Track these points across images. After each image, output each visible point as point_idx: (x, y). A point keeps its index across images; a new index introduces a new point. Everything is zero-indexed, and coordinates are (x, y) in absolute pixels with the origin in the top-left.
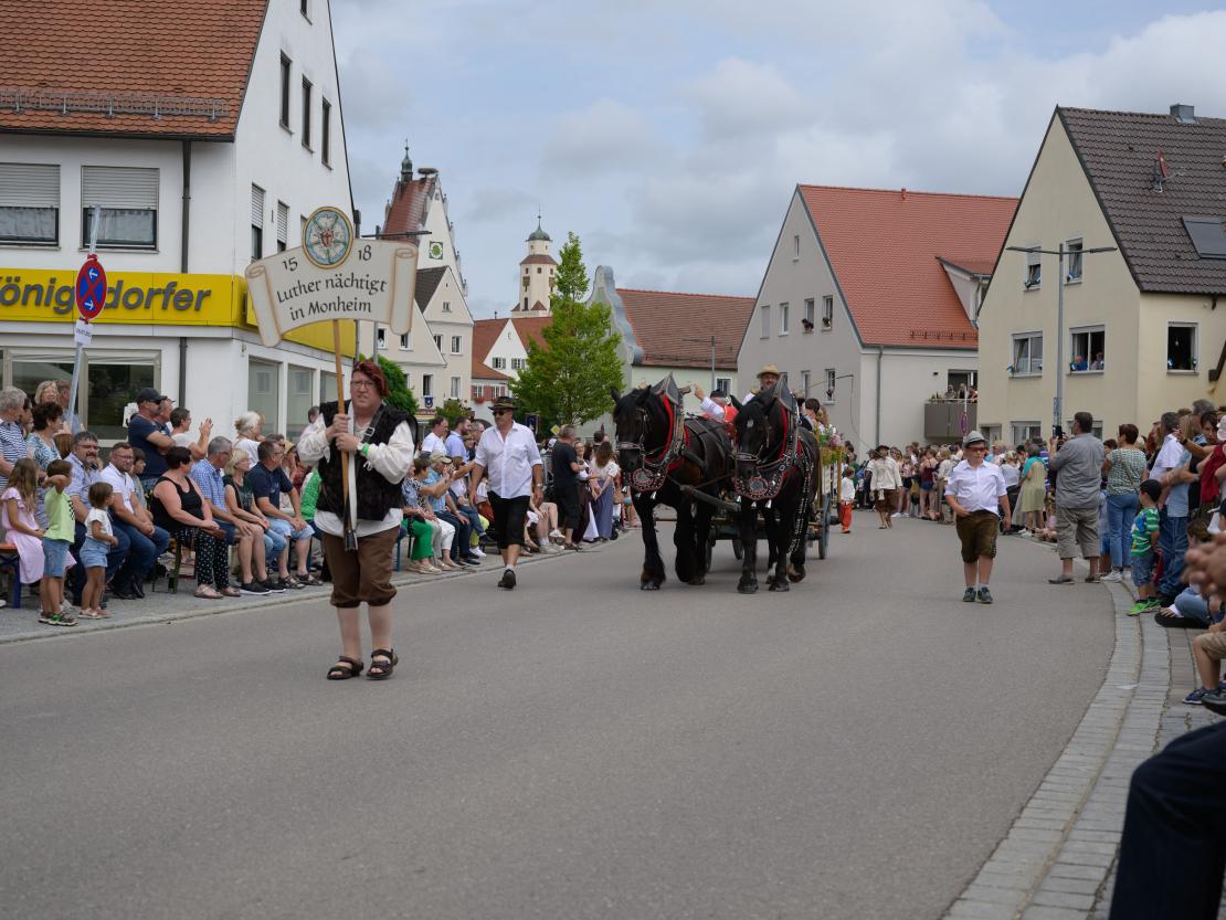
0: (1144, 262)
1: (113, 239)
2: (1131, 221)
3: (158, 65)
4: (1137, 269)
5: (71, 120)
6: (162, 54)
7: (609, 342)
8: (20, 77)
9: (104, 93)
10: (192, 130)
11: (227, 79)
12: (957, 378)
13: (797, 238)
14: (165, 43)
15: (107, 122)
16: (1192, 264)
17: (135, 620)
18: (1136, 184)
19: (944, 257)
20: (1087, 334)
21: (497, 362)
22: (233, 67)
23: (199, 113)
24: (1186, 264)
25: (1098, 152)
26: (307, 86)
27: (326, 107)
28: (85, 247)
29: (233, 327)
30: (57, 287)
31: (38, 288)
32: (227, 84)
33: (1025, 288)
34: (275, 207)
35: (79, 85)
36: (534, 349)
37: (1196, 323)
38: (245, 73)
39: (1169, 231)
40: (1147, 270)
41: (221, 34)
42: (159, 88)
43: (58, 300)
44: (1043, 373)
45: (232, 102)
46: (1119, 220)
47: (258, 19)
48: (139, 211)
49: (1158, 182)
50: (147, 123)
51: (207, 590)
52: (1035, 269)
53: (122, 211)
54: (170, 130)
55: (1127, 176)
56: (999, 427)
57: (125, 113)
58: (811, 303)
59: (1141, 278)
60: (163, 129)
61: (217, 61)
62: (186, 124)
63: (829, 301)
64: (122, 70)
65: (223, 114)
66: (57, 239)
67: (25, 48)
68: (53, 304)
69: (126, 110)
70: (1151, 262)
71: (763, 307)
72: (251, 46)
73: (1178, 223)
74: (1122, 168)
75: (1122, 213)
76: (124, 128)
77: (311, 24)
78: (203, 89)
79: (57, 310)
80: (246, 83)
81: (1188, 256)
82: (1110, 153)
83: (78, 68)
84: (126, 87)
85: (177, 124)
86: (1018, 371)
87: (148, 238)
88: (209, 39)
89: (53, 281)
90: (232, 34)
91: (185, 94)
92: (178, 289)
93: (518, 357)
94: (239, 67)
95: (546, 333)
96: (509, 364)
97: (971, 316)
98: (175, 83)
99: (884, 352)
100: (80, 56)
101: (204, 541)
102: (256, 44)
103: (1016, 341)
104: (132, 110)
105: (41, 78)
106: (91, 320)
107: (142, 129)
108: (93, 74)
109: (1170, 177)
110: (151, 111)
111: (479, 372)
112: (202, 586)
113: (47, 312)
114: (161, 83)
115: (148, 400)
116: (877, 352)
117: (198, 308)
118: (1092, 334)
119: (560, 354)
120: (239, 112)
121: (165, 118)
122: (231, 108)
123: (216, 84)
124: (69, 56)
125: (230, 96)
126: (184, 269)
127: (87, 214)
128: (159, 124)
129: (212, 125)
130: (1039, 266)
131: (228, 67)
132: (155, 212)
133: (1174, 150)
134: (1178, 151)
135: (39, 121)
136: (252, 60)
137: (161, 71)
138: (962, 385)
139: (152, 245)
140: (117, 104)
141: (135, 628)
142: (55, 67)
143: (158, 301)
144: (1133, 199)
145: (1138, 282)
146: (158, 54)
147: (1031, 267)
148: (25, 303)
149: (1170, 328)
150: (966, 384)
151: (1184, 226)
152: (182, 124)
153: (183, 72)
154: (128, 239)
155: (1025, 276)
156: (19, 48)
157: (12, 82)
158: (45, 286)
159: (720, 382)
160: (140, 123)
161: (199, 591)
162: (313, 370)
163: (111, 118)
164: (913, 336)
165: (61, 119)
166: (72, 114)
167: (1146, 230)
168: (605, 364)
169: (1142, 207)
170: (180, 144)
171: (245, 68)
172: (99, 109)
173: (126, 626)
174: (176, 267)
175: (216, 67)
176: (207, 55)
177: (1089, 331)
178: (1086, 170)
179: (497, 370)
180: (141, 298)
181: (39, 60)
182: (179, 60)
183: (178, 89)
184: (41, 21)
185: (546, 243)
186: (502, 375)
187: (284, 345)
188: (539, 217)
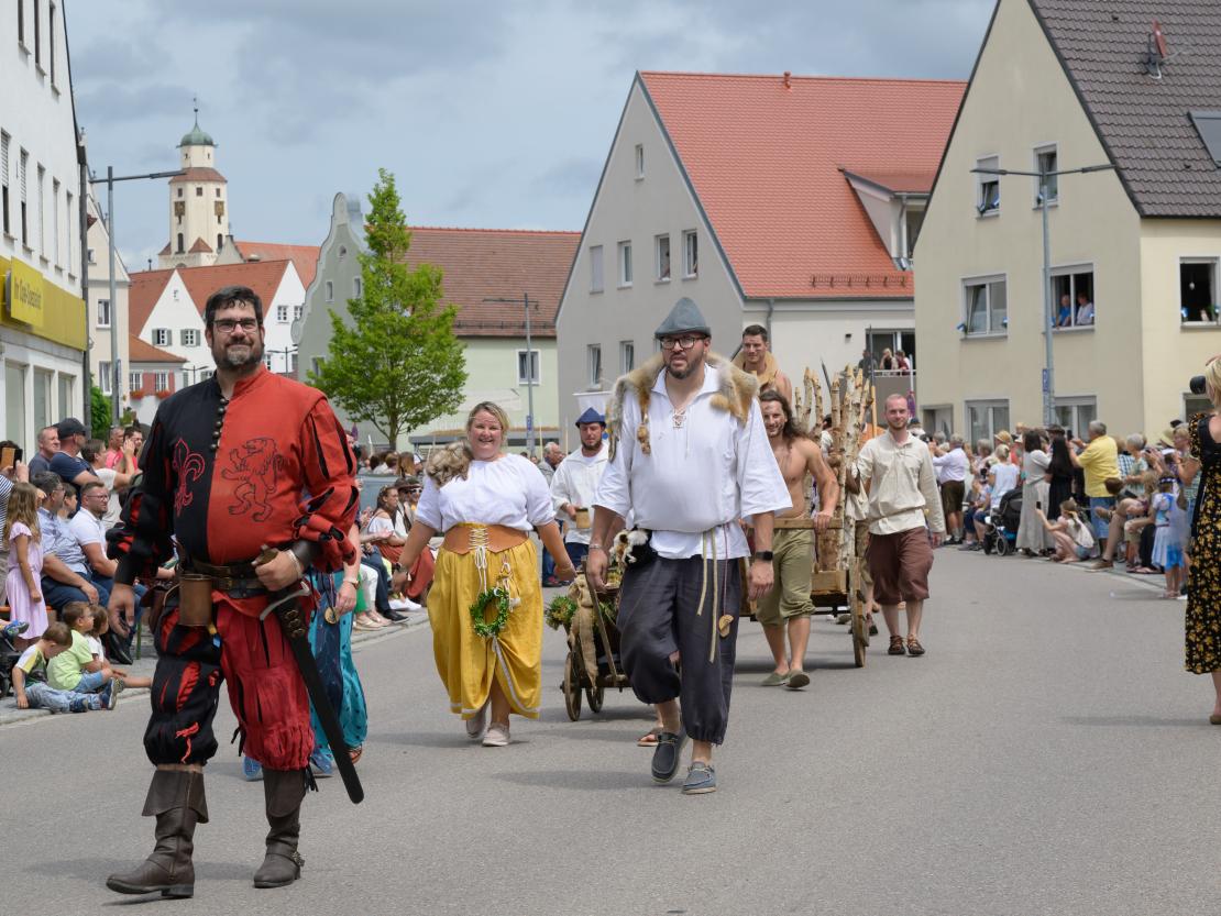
0: (1142, 175)
2: (1121, 120)
4: (1134, 186)
7: (444, 317)
12: (878, 340)
13: (640, 149)
16: (1206, 177)
18: (1125, 67)
19: (848, 170)
20: (1067, 278)
21: (159, 335)
24: (1198, 177)
25: (1071, 25)
33: (977, 214)
34: (18, 156)
36: (339, 331)
37: (1216, 258)
39: (1174, 132)
40: (1148, 187)
44: (1009, 331)
46: (1105, 119)
49: (1154, 64)
52: (990, 188)
55: (1111, 57)
56: (950, 409)
58: (664, 242)
59: (1140, 198)
63: (693, 238)
70: (1150, 176)
71: (592, 248)
73: (1184, 121)
74: (1105, 47)
75: (1107, 108)
81: (1200, 165)
82: (1086, 26)
86: (972, 330)
93: (184, 328)
95: (354, 307)
96: (177, 338)
97: (894, 254)
99: (776, 308)
103: (967, 287)
109: (1171, 55)
111: (137, 353)
116: (763, 308)
118: (1077, 277)
119: (380, 337)
130: (996, 183)
133: (1173, 19)
134: (1179, 20)
138: (888, 350)
144: (1120, 88)
145: (1136, 204)
147: (984, 185)
149: (1184, 267)
150: (892, 350)
151: (1194, 126)
155: (976, 197)
159: (523, 356)
162: (50, 373)
164: (813, 284)
167: (1142, 131)
168: (441, 347)
169: (1134, 99)
177: (1071, 272)
178: (1056, 50)
179: (157, 347)
185: (209, 149)
186: (172, 355)
187: (31, 341)
188: (196, 111)
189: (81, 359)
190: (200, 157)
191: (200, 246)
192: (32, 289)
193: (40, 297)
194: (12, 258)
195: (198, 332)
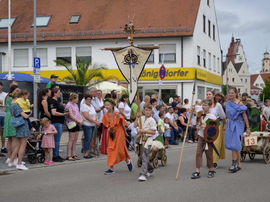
1: (166, 60)
3: (175, 20)
5: (156, 34)
6: (176, 17)
8: (145, 25)
9: (163, 28)
10: (183, 34)
11: (191, 22)
14: (176, 15)
15: (164, 34)
17: (174, 148)
21: (256, 85)
22: (192, 19)
23: (185, 30)
26: (209, 22)
27: (214, 26)
28: (160, 63)
29: (194, 79)
30: (154, 72)
31: (150, 72)
32: (191, 23)
34: (203, 51)
35: (158, 26)
38: (195, 20)
41: (189, 12)
42: (175, 25)
43: (154, 75)
45: (192, 27)
47: (197, 7)
48: (172, 54)
50: (173, 34)
51: (190, 141)
53: (168, 54)
54: (178, 35)
57: (168, 32)
60: (177, 35)
61: (189, 18)
62: (182, 33)
64: (167, 22)
65: (190, 30)
66: (154, 61)
67: (146, 19)
68: (153, 76)
69: (168, 31)
72: (196, 14)
76: (168, 35)
77: (210, 7)
78: (186, 25)
79: (154, 77)
80: (195, 23)
83: (157, 22)
84: (168, 26)
85: (179, 33)
87: (174, 60)
88: (187, 13)
89: (153, 71)
90: (192, 12)
91: (182, 26)
92: (181, 71)
94: (193, 19)
96: (260, 85)
98: (179, 24)
100: (158, 20)
101: (190, 130)
102: (197, 13)
104: (170, 31)
105: (149, 25)
106: (162, 79)
107: (172, 35)
108: (161, 23)
110: (174, 31)
111: (252, 87)
112: (189, 140)
113: (152, 78)
114: (176, 24)
115: (176, 97)
117: (185, 75)
120: (194, 29)
121: (177, 32)
122: (192, 29)
123: (189, 23)
124: (155, 20)
125: (191, 26)
126: (182, 66)
127: (160, 55)
128: (175, 34)
129: (187, 33)
131: (191, 19)
132: (175, 54)
135: (149, 35)
136: (196, 17)
137: (176, 21)
139: (175, 61)
140: (166, 30)
141: (175, 150)
142: (152, 23)
143: (176, 74)
146: (175, 18)
148: (147, 76)
152: (181, 33)
153: (181, 21)
154: (169, 60)
156: (144, 19)
157: (143, 27)
158: (151, 72)
160: (171, 34)
161: (189, 141)
163: (165, 33)
165: (154, 34)
166: (156, 33)
170: (181, 38)
171: (195, 19)
172: (162, 31)
173: (173, 150)
174: (180, 66)
175: (188, 19)
176: (186, 17)
180: (173, 74)
181: (149, 21)
182: (180, 19)
183: (180, 25)
184: (149, 13)
185: (268, 55)
186: (258, 88)
187: (205, 83)
188: (266, 49)
189: (221, 86)
190: (267, 56)
191: (267, 71)
192: (204, 74)
193: (206, 75)
194: (197, 68)
195: (263, 84)
